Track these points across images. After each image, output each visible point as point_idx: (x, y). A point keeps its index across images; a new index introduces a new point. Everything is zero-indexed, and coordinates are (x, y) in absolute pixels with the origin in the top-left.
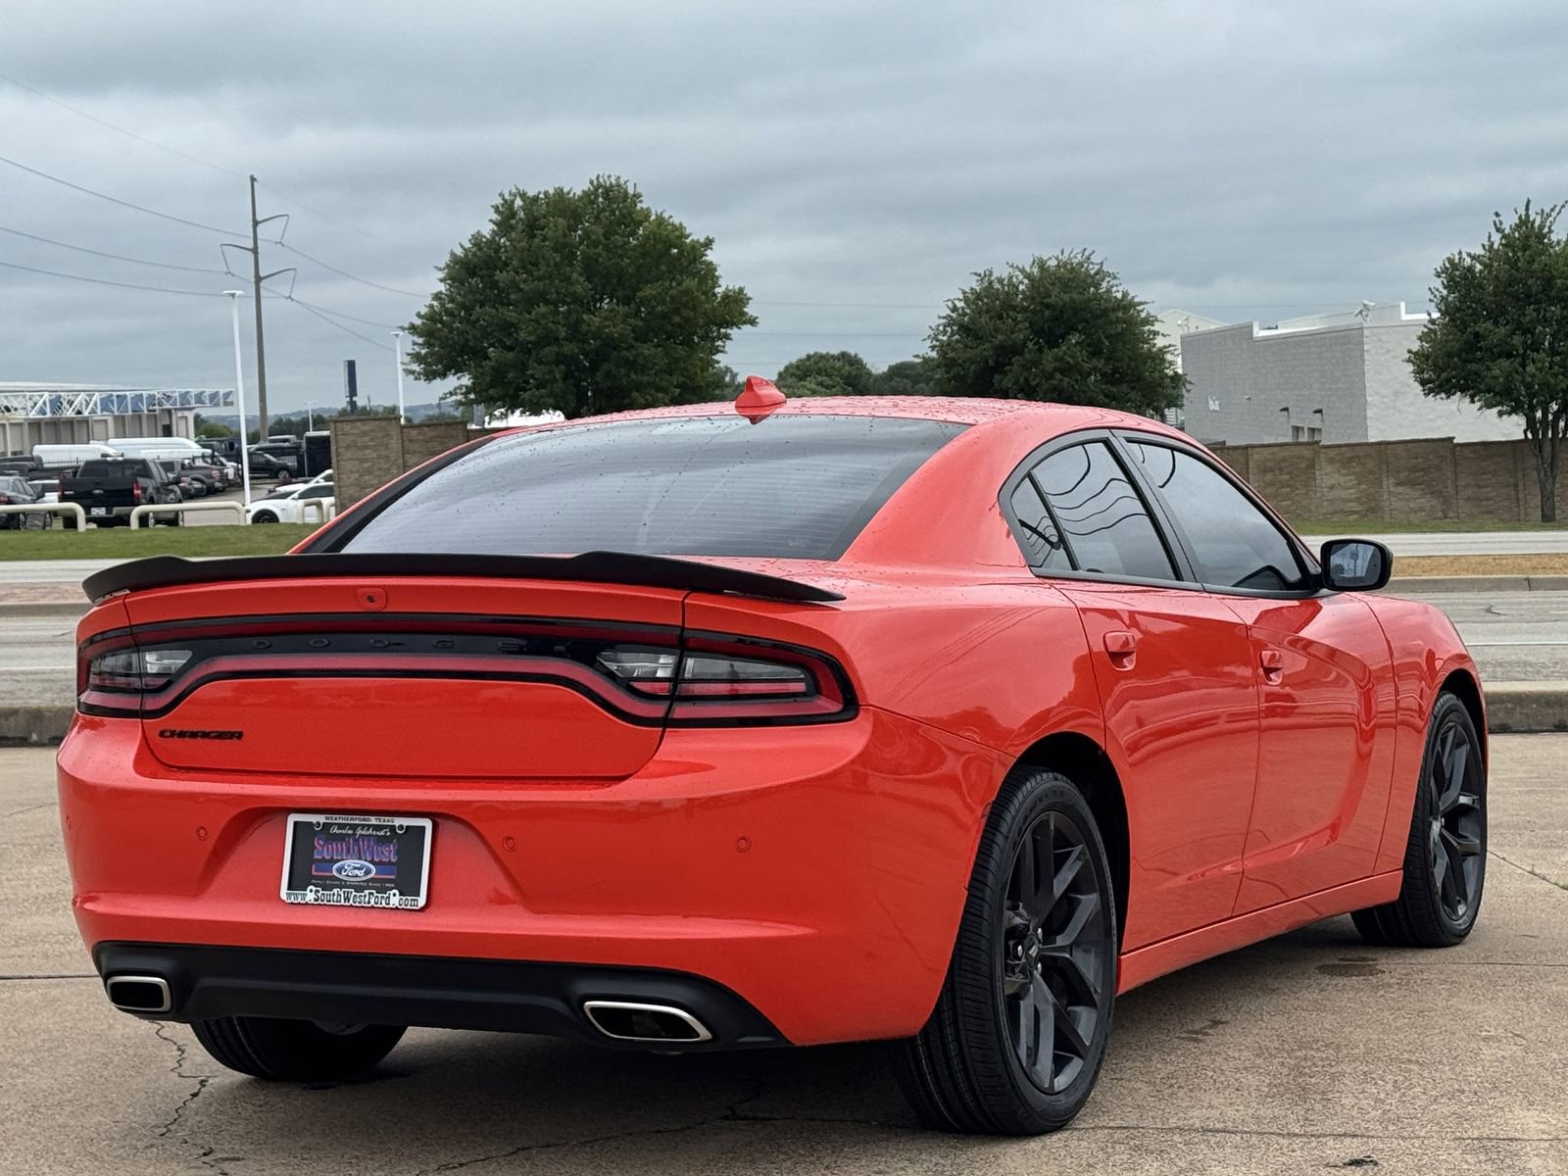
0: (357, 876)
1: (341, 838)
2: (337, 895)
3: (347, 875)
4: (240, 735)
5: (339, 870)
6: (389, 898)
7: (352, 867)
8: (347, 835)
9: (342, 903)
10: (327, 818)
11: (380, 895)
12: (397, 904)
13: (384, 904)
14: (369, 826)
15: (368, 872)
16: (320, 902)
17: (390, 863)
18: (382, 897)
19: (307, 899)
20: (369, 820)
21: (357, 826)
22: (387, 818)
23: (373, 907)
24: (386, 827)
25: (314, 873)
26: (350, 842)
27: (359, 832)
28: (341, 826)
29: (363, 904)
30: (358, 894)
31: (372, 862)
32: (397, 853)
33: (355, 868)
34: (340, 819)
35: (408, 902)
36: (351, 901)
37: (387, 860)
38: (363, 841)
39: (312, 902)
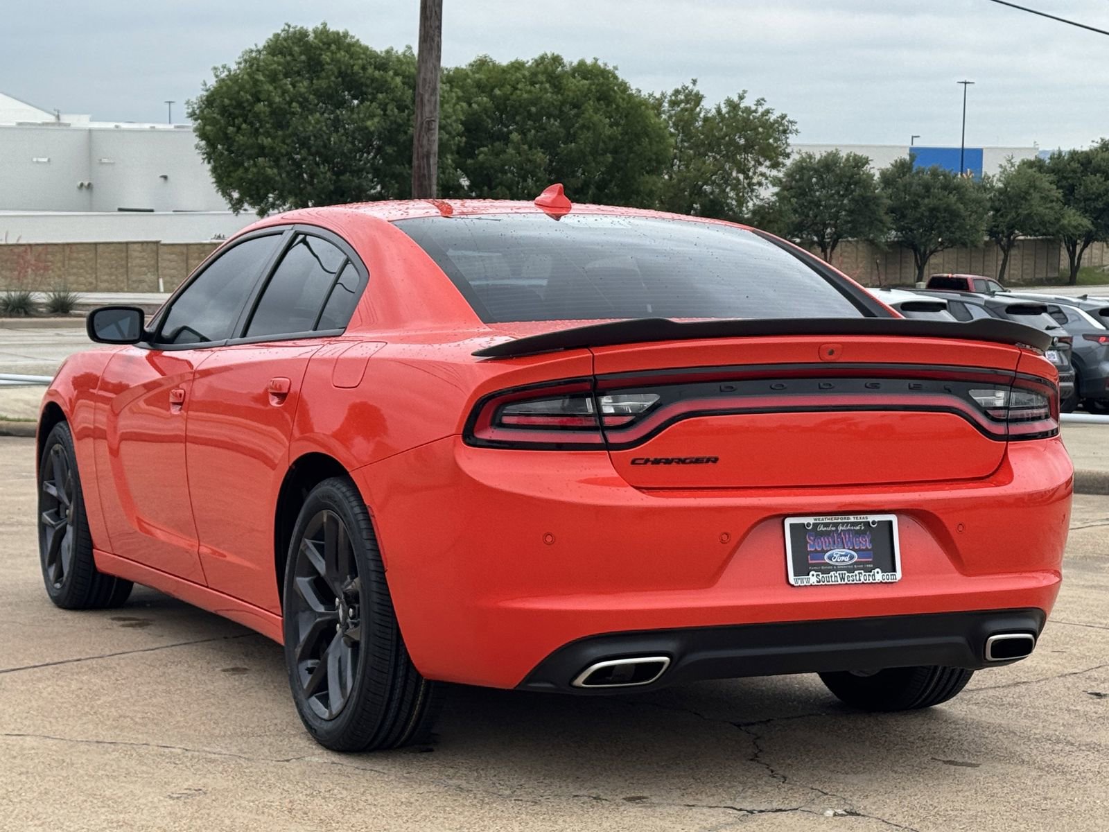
0: (844, 561)
1: (828, 534)
2: (834, 577)
3: (837, 561)
4: (716, 460)
5: (830, 558)
6: (874, 575)
7: (839, 555)
8: (831, 531)
9: (839, 582)
10: (815, 520)
11: (867, 574)
12: (881, 579)
13: (871, 581)
14: (848, 523)
15: (852, 558)
16: (821, 583)
17: (867, 549)
18: (869, 575)
19: (811, 582)
20: (849, 519)
21: (839, 523)
22: (862, 516)
23: (863, 583)
24: (860, 523)
25: (810, 562)
26: (833, 536)
27: (840, 528)
28: (826, 525)
29: (855, 582)
30: (850, 575)
31: (853, 550)
32: (871, 542)
33: (841, 556)
34: (826, 520)
35: (888, 577)
36: (846, 581)
37: (864, 548)
38: (845, 535)
39: (816, 583)
